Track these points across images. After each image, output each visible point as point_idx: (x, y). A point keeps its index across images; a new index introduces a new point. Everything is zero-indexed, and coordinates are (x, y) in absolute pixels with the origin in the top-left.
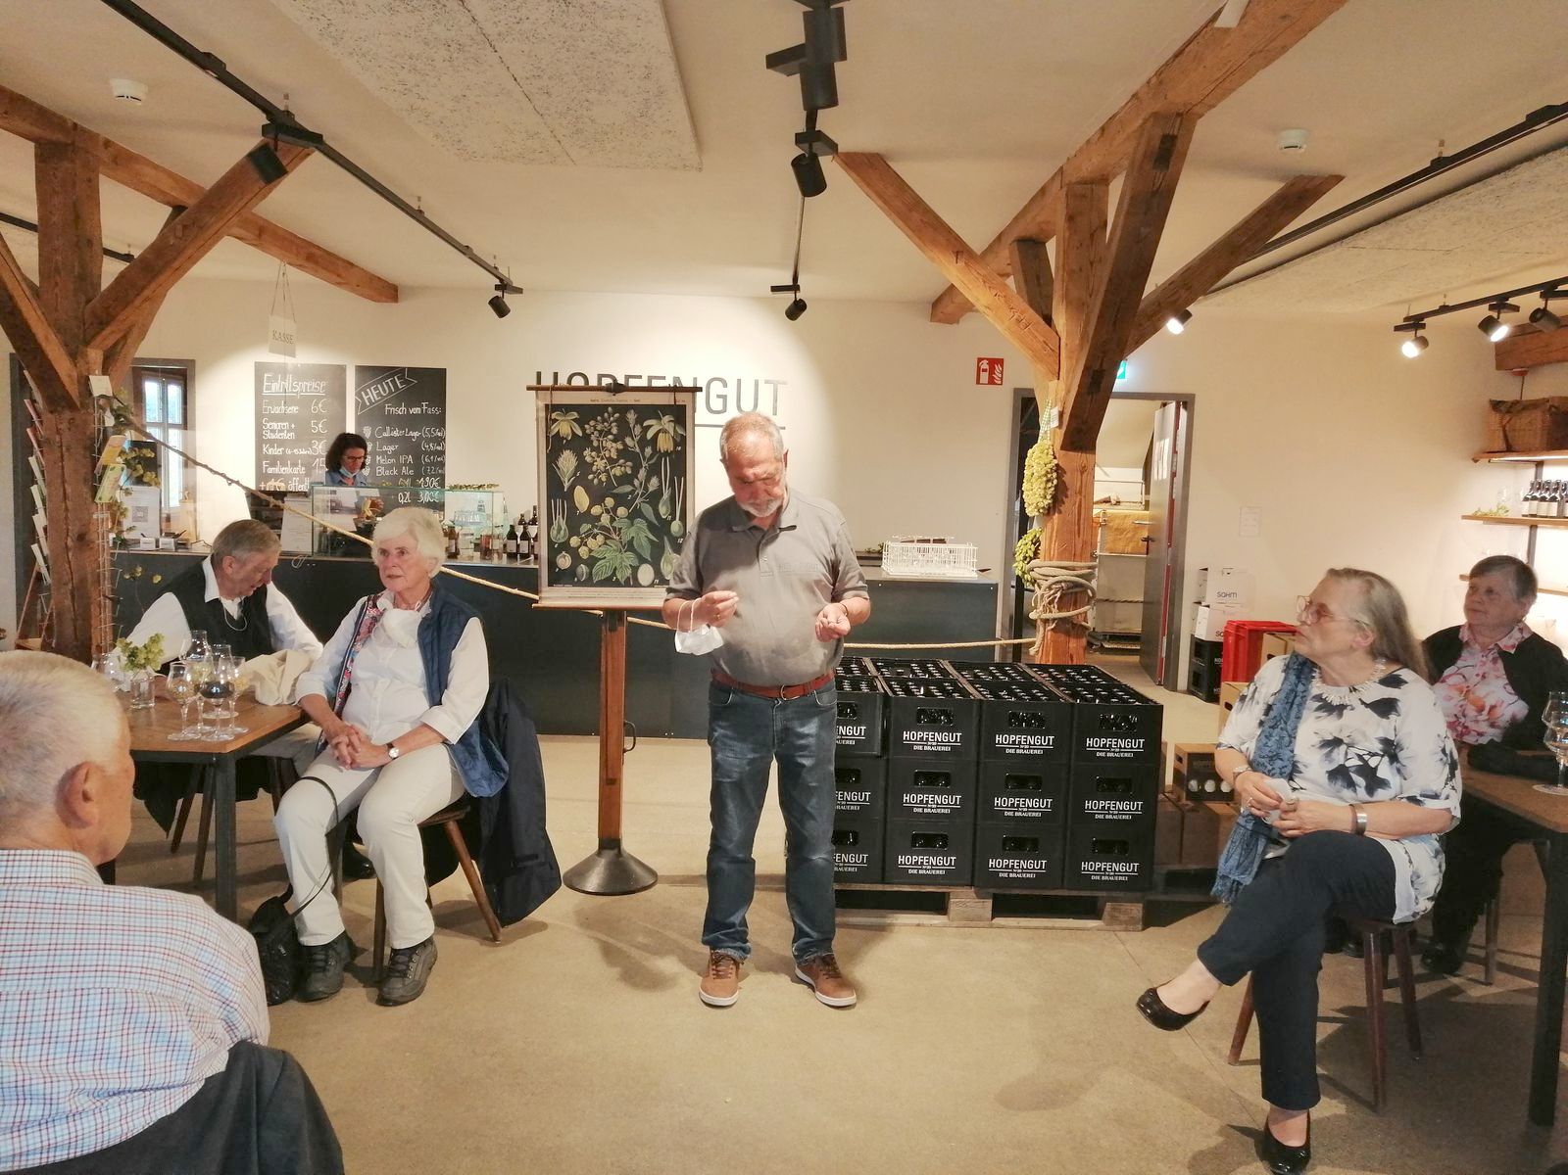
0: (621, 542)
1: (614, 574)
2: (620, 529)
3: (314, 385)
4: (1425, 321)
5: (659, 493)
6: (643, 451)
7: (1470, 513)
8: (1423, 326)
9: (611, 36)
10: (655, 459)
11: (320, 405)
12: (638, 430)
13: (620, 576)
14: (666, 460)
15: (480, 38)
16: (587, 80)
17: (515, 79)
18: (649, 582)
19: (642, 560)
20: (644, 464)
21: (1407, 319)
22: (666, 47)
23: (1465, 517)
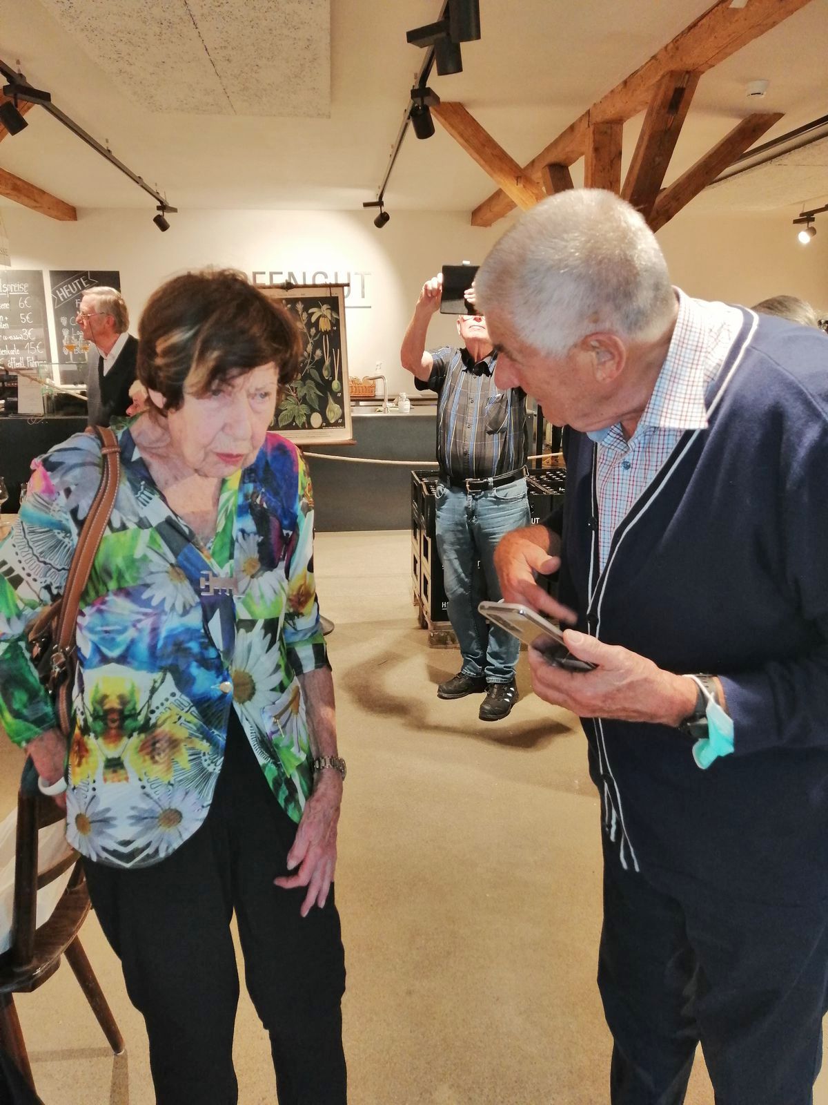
0: (297, 398)
1: (294, 421)
2: (296, 388)
3: (19, 286)
4: (815, 216)
5: (322, 361)
6: (309, 331)
8: (813, 220)
9: (287, 17)
10: (318, 336)
11: (26, 302)
12: (305, 316)
13: (298, 422)
14: (326, 336)
15: (187, 18)
16: (261, 50)
17: (206, 50)
18: (318, 426)
19: (313, 410)
20: (311, 341)
21: (802, 215)
22: (327, 25)
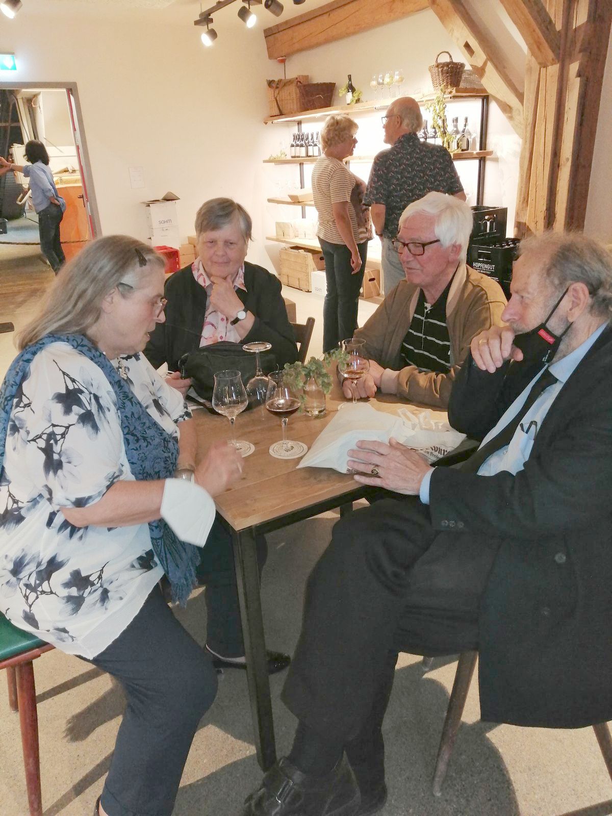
7: (267, 158)
23: (265, 162)
